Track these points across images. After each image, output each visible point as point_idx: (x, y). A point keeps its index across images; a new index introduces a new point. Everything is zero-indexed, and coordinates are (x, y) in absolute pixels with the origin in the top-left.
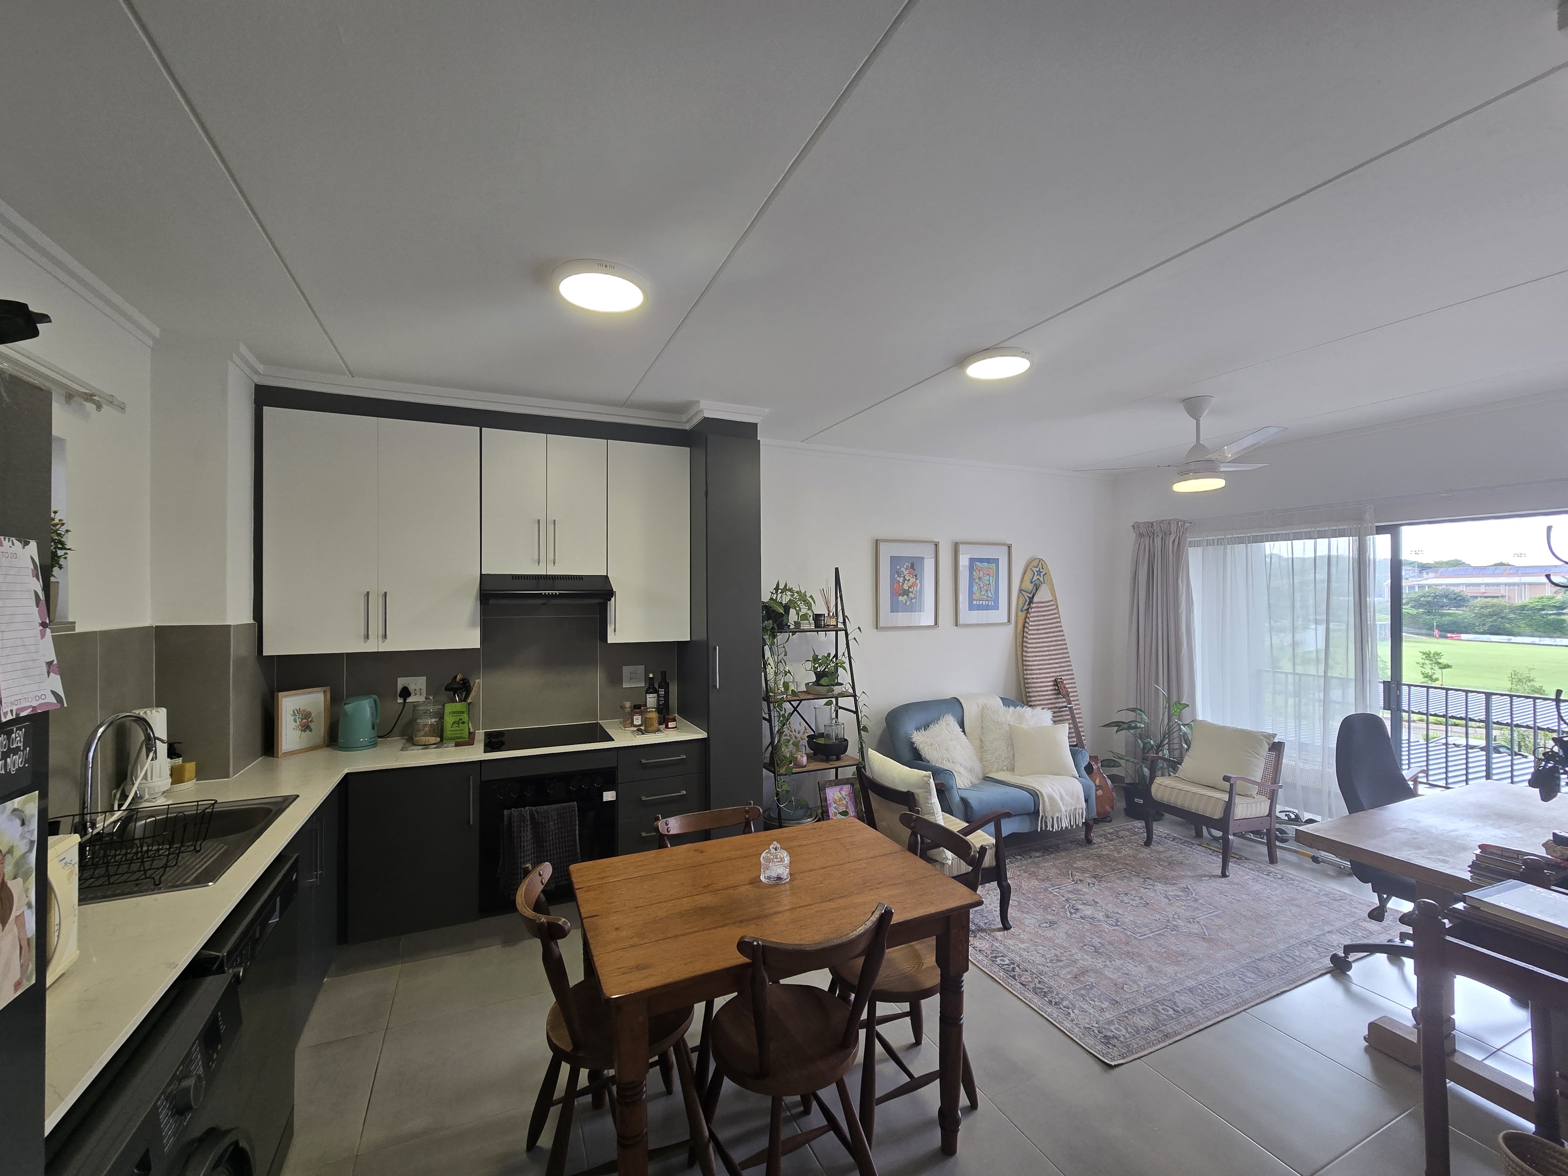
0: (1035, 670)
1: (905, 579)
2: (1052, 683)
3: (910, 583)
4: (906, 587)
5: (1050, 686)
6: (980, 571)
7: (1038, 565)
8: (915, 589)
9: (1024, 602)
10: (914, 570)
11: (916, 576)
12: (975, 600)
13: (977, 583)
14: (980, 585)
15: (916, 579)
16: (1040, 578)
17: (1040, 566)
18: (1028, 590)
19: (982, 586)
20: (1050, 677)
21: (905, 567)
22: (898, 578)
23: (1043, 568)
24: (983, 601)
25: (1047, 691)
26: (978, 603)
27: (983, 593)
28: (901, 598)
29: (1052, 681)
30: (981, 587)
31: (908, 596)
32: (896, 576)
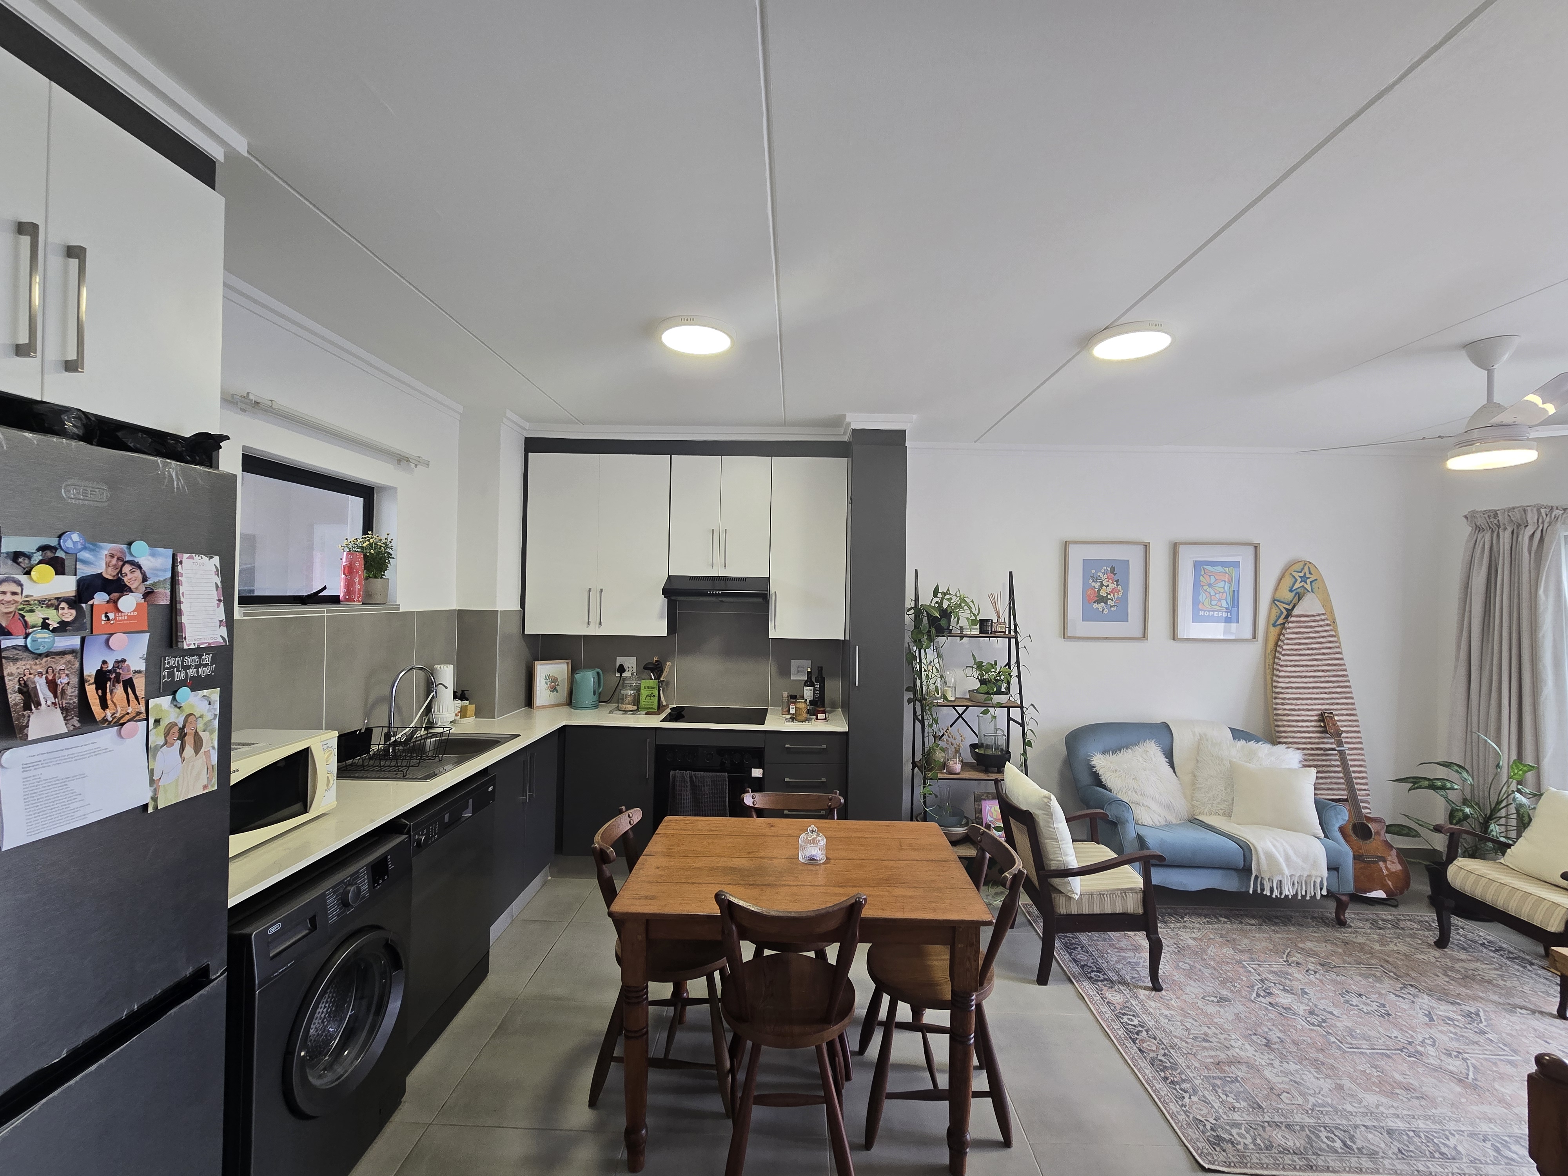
0: (1289, 699)
1: (1102, 585)
2: (1316, 718)
3: (1109, 589)
4: (1103, 593)
5: (1312, 721)
6: (1210, 576)
7: (1303, 569)
8: (1116, 596)
9: (1278, 614)
10: (1115, 574)
11: (1117, 581)
12: (1202, 610)
13: (1206, 591)
14: (1210, 593)
15: (1117, 585)
16: (1305, 586)
17: (1306, 570)
18: (1286, 601)
19: (1212, 593)
20: (1317, 710)
21: (1103, 571)
22: (1093, 584)
23: (1310, 573)
24: (1214, 611)
25: (1307, 727)
26: (1206, 614)
27: (1214, 603)
28: (1096, 606)
29: (1317, 715)
30: (1211, 596)
31: (1105, 603)
32: (1091, 581)
